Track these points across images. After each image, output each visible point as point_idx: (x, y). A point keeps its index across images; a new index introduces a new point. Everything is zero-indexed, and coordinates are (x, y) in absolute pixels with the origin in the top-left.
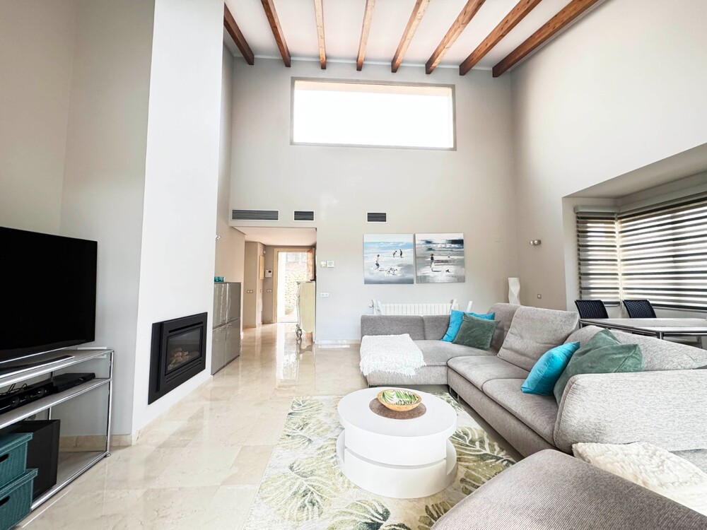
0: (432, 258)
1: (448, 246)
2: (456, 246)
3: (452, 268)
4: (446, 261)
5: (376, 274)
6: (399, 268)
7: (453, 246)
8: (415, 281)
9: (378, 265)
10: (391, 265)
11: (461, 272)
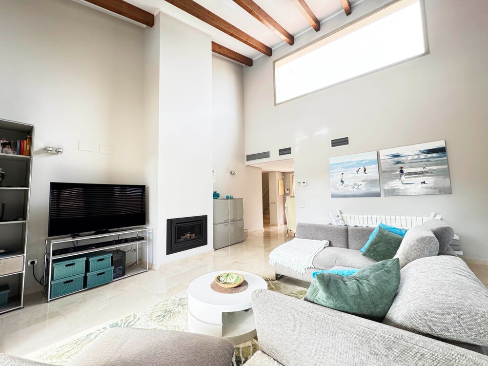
0: (402, 171)
1: (422, 156)
2: (434, 155)
3: (430, 181)
4: (421, 173)
5: (342, 190)
6: (363, 184)
7: (429, 155)
8: (382, 194)
9: (342, 181)
10: (355, 181)
11: (445, 182)
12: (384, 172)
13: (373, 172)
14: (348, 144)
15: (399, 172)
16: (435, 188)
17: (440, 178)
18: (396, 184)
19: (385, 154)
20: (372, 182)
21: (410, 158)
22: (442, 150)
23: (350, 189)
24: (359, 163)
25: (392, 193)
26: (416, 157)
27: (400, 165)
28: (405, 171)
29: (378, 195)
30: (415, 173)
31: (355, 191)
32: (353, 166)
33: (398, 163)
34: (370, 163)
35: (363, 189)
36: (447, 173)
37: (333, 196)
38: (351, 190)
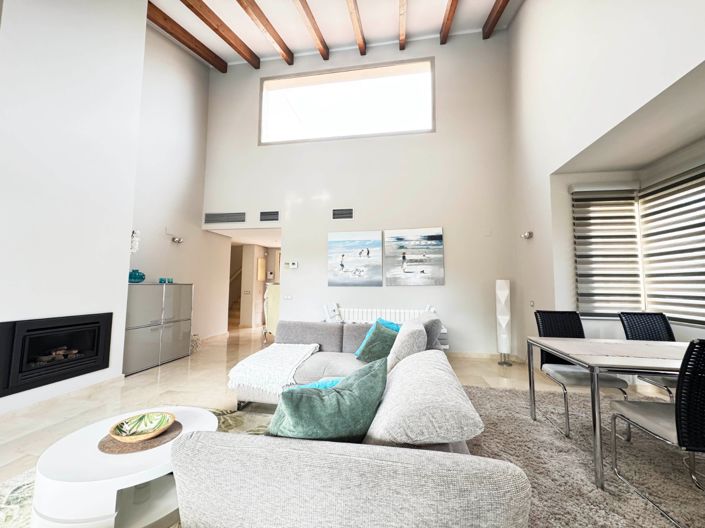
0: (404, 258)
1: (423, 242)
2: (433, 242)
3: (428, 269)
4: (421, 261)
6: (365, 269)
7: (429, 242)
8: (384, 282)
9: (342, 265)
11: (439, 272)
12: (387, 257)
13: (376, 256)
14: (351, 217)
15: (401, 259)
16: (432, 278)
17: (437, 268)
18: (397, 272)
19: (390, 235)
20: (374, 268)
21: (412, 243)
22: (439, 238)
23: (351, 275)
24: (363, 244)
25: (394, 282)
26: (418, 243)
27: (403, 250)
28: (408, 257)
29: (379, 284)
30: (416, 261)
31: (356, 279)
32: (356, 247)
33: (402, 247)
34: (374, 244)
35: (365, 276)
36: (441, 263)
37: (331, 284)
38: (351, 277)
